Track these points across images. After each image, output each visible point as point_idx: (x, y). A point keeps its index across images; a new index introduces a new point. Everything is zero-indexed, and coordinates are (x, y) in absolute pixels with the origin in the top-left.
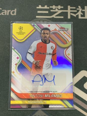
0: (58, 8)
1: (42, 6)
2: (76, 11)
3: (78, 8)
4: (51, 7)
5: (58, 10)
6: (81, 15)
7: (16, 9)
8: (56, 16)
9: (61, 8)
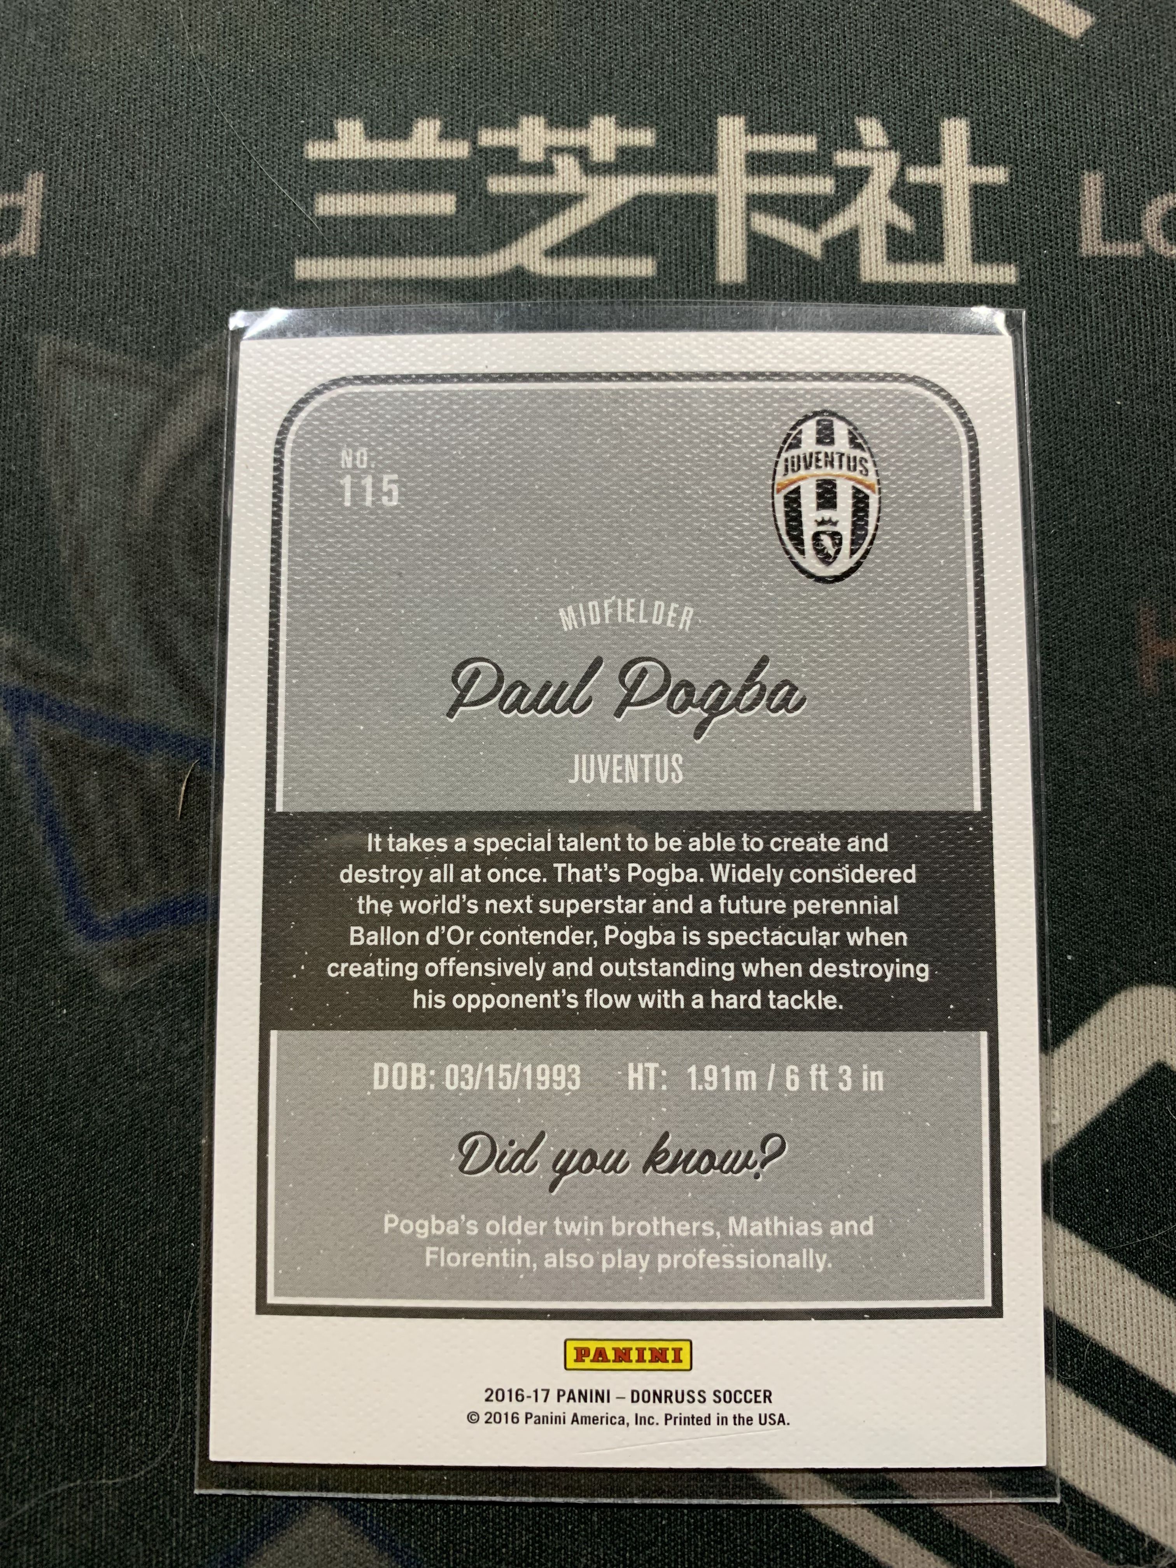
0: (582, 153)
1: (373, 132)
2: (825, 185)
3: (855, 143)
4: (489, 138)
5: (590, 168)
6: (891, 230)
7: (35, 182)
8: (555, 252)
9: (622, 151)
